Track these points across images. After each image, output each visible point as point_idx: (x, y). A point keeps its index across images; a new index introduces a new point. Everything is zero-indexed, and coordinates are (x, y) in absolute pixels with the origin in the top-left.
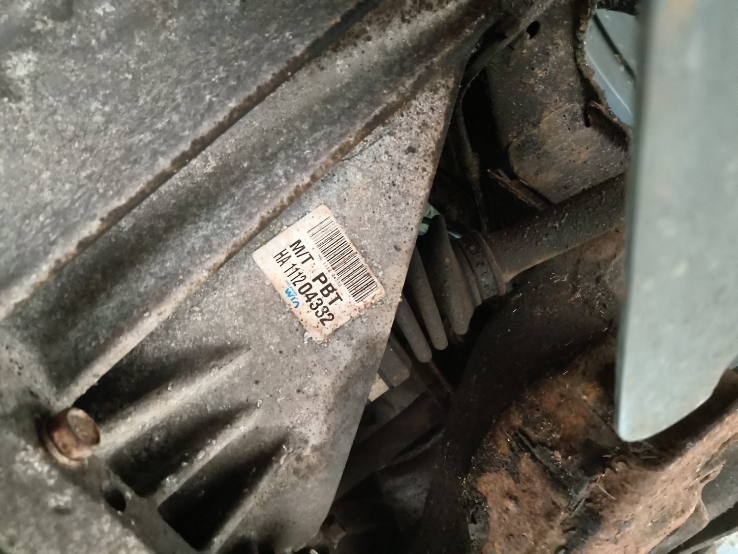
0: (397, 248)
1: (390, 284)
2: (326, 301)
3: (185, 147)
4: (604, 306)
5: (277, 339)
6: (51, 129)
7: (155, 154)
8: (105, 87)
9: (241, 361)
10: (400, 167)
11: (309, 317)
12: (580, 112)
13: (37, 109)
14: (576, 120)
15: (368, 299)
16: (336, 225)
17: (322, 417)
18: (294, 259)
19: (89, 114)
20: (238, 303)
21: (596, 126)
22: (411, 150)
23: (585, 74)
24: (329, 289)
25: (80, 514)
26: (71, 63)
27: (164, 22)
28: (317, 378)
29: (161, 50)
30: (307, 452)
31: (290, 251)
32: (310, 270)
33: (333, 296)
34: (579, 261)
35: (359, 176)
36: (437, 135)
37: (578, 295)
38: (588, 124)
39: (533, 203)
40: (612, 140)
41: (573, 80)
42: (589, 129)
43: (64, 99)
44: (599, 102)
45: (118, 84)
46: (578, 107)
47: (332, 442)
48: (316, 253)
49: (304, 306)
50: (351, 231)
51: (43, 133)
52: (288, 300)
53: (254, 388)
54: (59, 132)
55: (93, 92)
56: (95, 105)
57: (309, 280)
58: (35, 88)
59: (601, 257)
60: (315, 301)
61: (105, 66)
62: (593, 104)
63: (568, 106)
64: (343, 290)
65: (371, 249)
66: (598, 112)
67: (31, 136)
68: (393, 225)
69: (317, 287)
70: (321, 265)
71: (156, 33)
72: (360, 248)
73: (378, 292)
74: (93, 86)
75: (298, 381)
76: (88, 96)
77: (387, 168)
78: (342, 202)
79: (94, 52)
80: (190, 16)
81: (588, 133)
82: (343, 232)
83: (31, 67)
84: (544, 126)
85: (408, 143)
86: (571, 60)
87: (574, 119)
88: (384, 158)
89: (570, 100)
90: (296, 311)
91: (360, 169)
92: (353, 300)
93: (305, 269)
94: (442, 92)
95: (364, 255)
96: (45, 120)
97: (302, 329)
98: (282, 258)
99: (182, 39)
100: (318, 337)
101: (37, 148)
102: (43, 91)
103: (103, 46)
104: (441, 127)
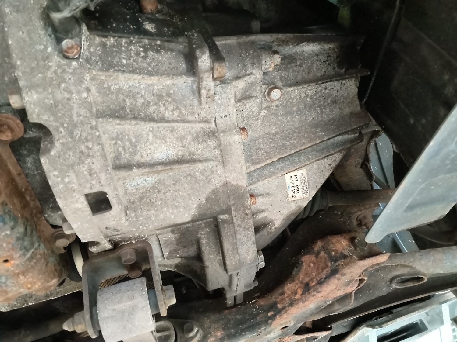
0: (316, 187)
1: (311, 195)
2: (296, 192)
3: (298, 150)
4: (349, 225)
5: (281, 197)
6: (263, 129)
7: (291, 149)
8: (278, 125)
9: (271, 198)
10: (325, 167)
11: (290, 195)
12: (361, 163)
13: (262, 124)
14: (359, 165)
15: (305, 196)
16: (306, 175)
17: (281, 220)
18: (294, 179)
19: (272, 129)
20: (277, 184)
21: (364, 170)
22: (330, 165)
23: (368, 153)
24: (298, 190)
25: (249, 216)
26: (273, 116)
27: (295, 116)
28: (285, 210)
29: (292, 122)
30: (273, 228)
31: (294, 177)
32: (296, 183)
33: (298, 192)
34: (345, 210)
35: (316, 166)
36: (337, 163)
37: (342, 220)
38: (361, 168)
39: (336, 185)
40: (367, 176)
41: (363, 152)
42: (361, 170)
43: (269, 124)
44: (368, 163)
45: (280, 126)
46: (361, 161)
47: (279, 228)
48: (299, 180)
49: (291, 191)
50: (308, 178)
51: (261, 129)
52: (288, 188)
53: (271, 206)
54: (264, 131)
55: (275, 125)
56: (274, 128)
57: (294, 186)
58: (263, 119)
59: (353, 211)
60: (293, 191)
61: (279, 120)
62: (366, 163)
63: (358, 159)
64: (300, 191)
65: (310, 184)
66: (367, 166)
67: (258, 129)
68: (318, 181)
69: (296, 188)
70: (298, 183)
71: (293, 118)
72: (308, 183)
73: (308, 195)
74: (276, 124)
75: (280, 209)
76: (273, 125)
77: (323, 167)
78: (310, 170)
79: (278, 116)
80: (301, 117)
81: (360, 170)
82: (307, 178)
83: (264, 114)
84: (348, 162)
85: (330, 163)
86: (365, 146)
87: (358, 164)
88: (323, 164)
89: (360, 158)
90: (288, 192)
91: (317, 164)
92: (301, 195)
93: (295, 182)
94: (342, 154)
95: (309, 185)
96: (263, 127)
97: (287, 197)
98: (291, 178)
99: (298, 121)
100: (290, 200)
101: (258, 132)
102: (265, 120)
103: (281, 116)
104: (338, 162)
